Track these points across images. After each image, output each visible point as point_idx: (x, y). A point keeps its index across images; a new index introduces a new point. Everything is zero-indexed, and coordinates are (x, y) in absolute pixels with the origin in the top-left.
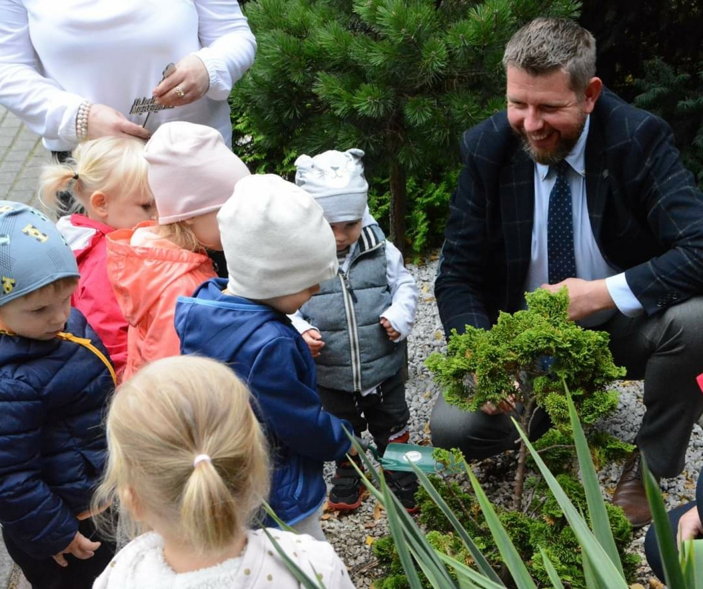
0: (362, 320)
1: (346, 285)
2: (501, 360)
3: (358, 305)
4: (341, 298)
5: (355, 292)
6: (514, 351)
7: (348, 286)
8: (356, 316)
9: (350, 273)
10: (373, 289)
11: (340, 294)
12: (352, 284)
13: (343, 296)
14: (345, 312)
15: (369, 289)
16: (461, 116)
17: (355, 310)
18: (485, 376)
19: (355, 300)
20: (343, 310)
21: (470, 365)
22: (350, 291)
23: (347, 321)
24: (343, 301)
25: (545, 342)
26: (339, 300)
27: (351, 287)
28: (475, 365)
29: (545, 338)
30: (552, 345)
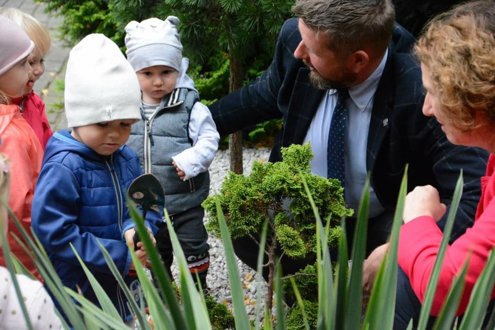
0: (156, 160)
1: (148, 131)
2: (248, 198)
3: (154, 148)
4: (142, 140)
5: (154, 137)
6: (260, 191)
7: (150, 131)
8: (151, 157)
9: (153, 121)
10: (170, 138)
11: (141, 136)
12: (153, 131)
13: (144, 138)
14: (143, 152)
15: (166, 138)
16: (267, 6)
17: (151, 151)
18: (235, 210)
19: (152, 144)
20: (142, 150)
21: (225, 202)
22: (150, 136)
23: (144, 159)
24: (143, 142)
25: (280, 183)
26: (139, 141)
27: (152, 132)
28: (229, 202)
29: (281, 180)
30: (285, 186)
